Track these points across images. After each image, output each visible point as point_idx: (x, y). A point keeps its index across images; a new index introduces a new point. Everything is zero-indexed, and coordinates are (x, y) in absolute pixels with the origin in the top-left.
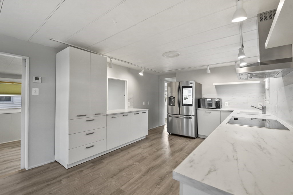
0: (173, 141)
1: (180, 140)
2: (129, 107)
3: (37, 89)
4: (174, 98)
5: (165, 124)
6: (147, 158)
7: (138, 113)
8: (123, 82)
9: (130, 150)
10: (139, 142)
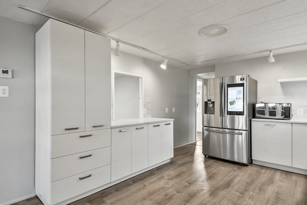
0: (212, 169)
1: (223, 168)
2: (145, 116)
3: (7, 88)
4: (213, 103)
5: (197, 140)
6: (174, 198)
7: (159, 125)
8: (137, 79)
9: (146, 182)
10: (160, 169)
